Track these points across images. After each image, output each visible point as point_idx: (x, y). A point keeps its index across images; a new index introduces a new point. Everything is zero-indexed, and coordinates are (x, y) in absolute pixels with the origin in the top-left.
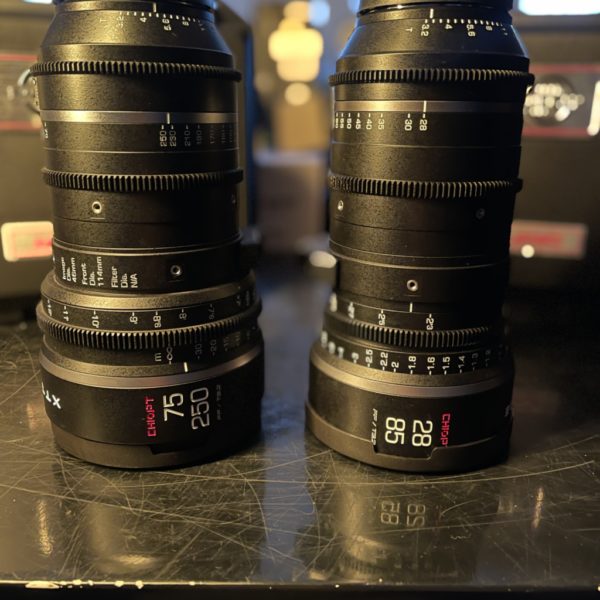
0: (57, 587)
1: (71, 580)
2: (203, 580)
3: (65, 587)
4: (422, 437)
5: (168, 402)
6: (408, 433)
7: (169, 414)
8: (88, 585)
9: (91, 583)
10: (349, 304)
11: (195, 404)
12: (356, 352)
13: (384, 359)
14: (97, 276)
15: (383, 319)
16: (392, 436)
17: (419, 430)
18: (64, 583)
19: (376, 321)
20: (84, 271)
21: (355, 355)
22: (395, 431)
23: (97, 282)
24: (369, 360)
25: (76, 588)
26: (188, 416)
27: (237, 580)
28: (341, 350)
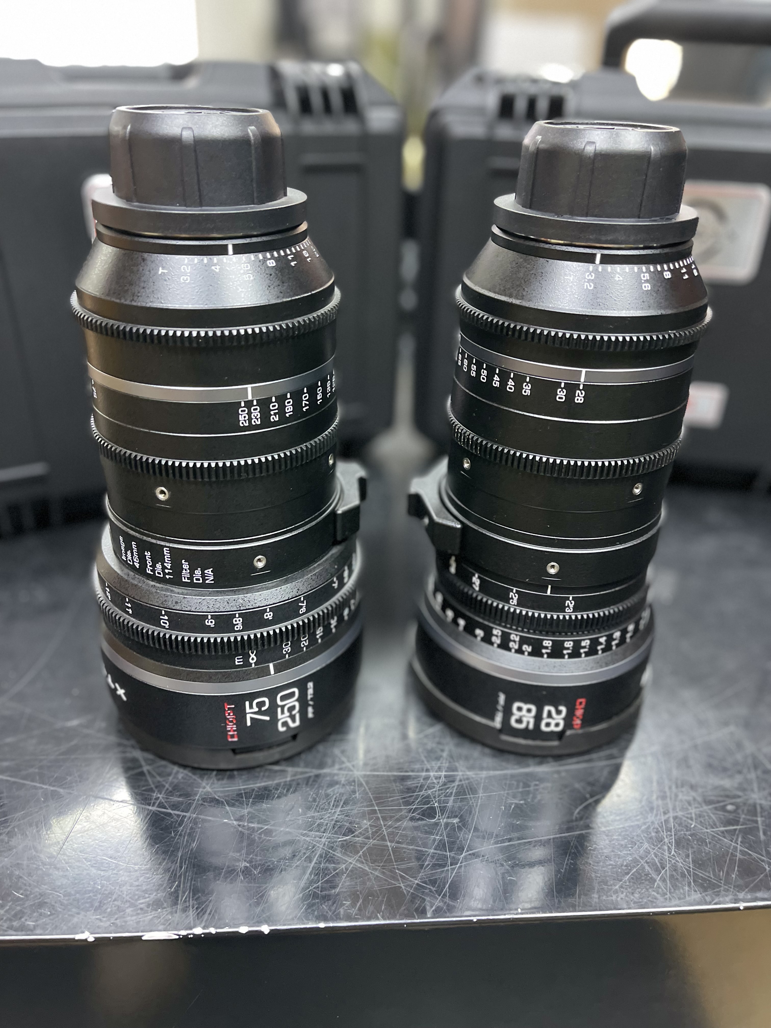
0: (177, 937)
1: (191, 929)
2: (332, 920)
3: (186, 937)
4: (553, 722)
5: (251, 707)
6: (538, 718)
7: (251, 718)
8: (210, 934)
9: (213, 931)
10: (474, 575)
11: (283, 707)
12: (481, 629)
13: (514, 641)
14: (164, 568)
15: (515, 599)
16: (519, 721)
17: (550, 715)
18: (183, 933)
19: (507, 600)
20: (149, 561)
21: (479, 633)
22: (524, 716)
23: (165, 574)
24: (497, 640)
25: (197, 937)
26: (274, 719)
27: (369, 919)
28: (462, 622)
